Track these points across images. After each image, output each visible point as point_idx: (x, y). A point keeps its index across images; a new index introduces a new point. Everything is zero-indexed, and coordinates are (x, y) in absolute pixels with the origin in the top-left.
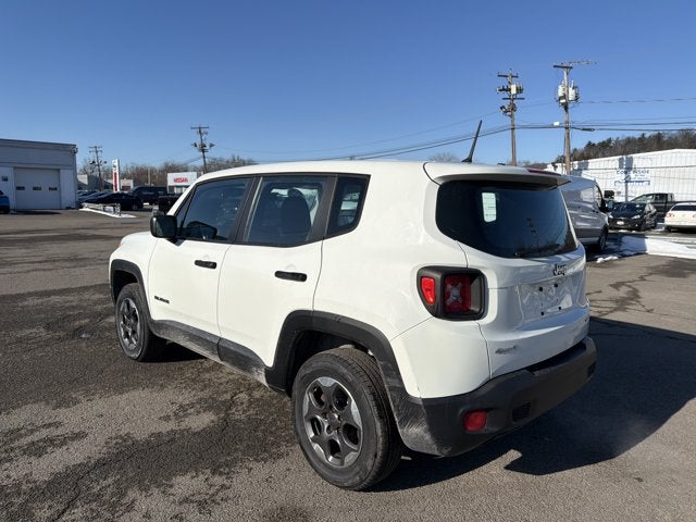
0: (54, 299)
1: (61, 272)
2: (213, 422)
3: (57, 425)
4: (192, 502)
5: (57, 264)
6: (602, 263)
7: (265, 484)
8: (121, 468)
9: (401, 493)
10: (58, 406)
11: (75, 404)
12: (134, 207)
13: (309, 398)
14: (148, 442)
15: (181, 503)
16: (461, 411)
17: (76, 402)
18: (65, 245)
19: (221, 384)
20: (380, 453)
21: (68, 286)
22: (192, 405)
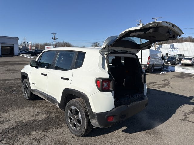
0: (8, 82)
1: (11, 74)
2: (45, 117)
3: (2, 117)
4: (35, 139)
5: (10, 72)
6: (162, 74)
7: (56, 135)
8: (18, 130)
9: (92, 138)
10: (3, 112)
11: (8, 112)
12: (35, 55)
13: (69, 112)
14: (26, 123)
15: (32, 140)
16: (106, 116)
17: (9, 111)
18: (14, 66)
19: (50, 107)
20: (86, 127)
21: (12, 78)
22: (41, 113)
